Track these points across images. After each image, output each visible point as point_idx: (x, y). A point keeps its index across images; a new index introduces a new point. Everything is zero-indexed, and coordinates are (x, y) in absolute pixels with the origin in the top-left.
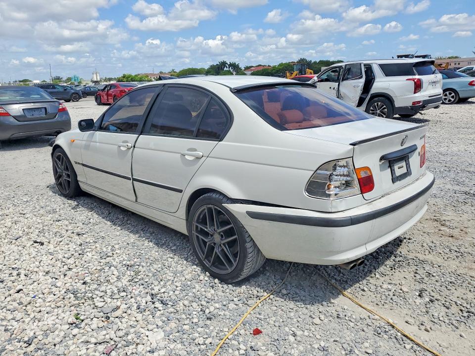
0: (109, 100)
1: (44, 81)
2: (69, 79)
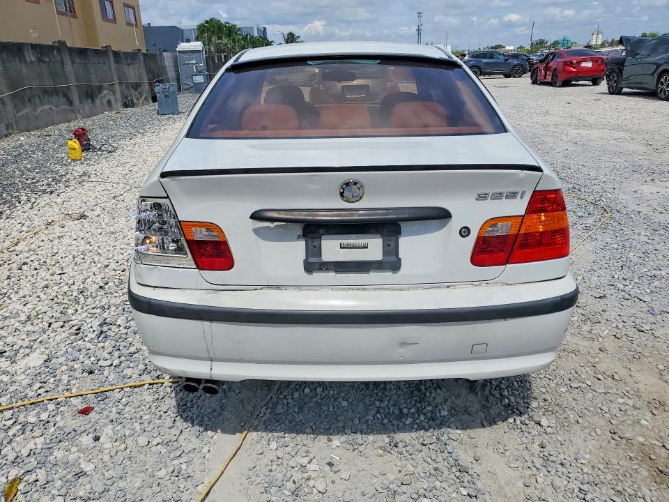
0: (547, 77)
1: (521, 47)
2: (555, 44)
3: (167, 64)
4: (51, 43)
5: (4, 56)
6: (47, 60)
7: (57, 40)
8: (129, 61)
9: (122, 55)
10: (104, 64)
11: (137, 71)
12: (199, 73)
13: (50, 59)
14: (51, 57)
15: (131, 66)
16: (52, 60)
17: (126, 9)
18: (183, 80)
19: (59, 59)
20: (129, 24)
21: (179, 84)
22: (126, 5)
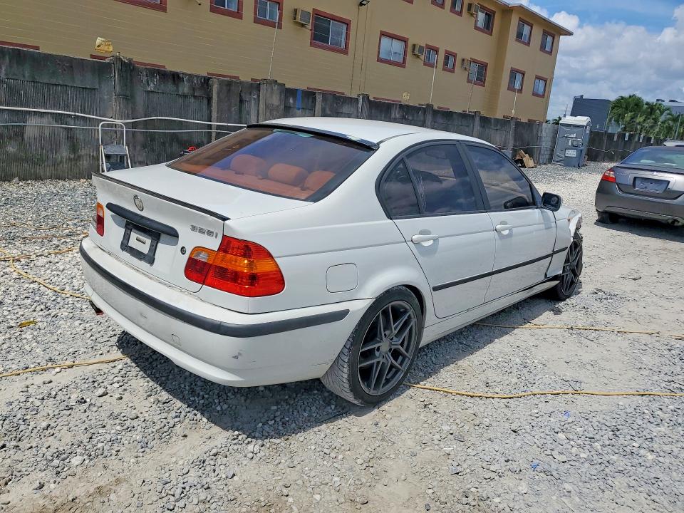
3: (544, 134)
4: (417, 105)
5: (373, 111)
6: (410, 118)
7: (426, 103)
8: (499, 127)
9: (493, 121)
10: (468, 126)
11: (504, 136)
12: (574, 147)
13: (413, 117)
14: (415, 115)
15: (499, 132)
16: (415, 119)
17: (537, 81)
18: (558, 152)
19: (422, 118)
20: (535, 94)
21: (552, 155)
22: (538, 78)
